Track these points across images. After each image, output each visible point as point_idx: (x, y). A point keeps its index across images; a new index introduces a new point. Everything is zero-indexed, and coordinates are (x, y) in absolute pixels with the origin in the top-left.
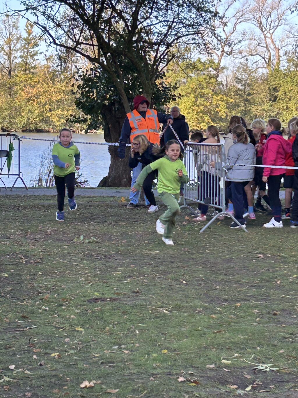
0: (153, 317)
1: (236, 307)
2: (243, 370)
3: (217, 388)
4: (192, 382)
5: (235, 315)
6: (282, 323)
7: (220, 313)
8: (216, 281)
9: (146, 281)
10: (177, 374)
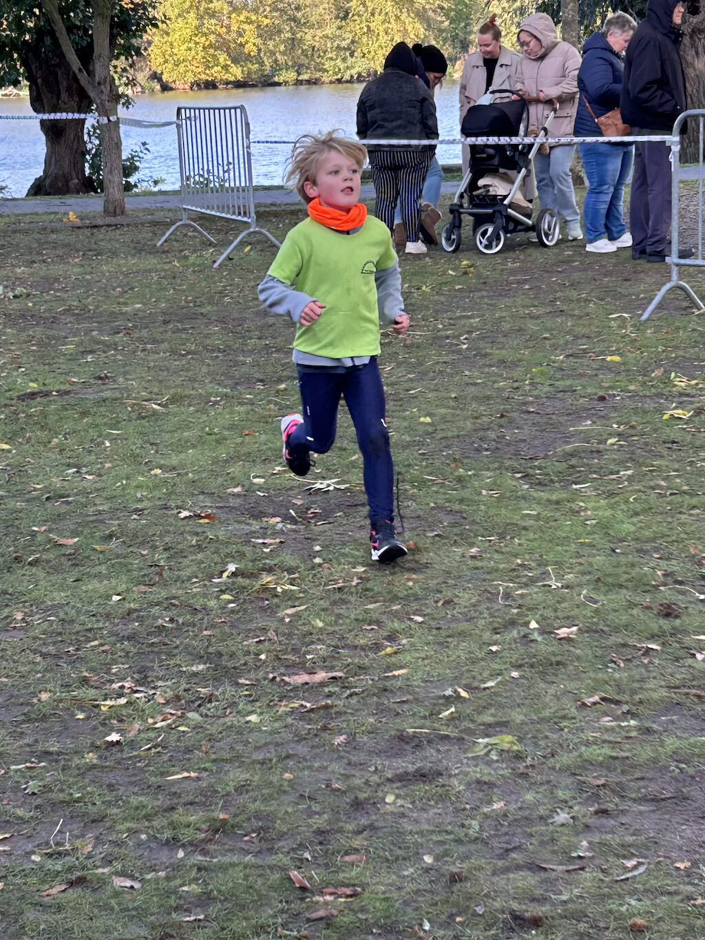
0: (134, 417)
1: (278, 391)
2: (290, 492)
3: (248, 524)
4: (203, 518)
5: (276, 404)
7: (251, 403)
8: (243, 351)
9: (119, 357)
10: (178, 507)
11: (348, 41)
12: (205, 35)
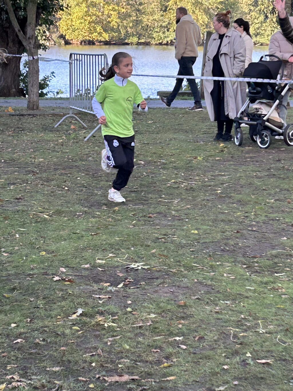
0: (34, 222)
1: (114, 211)
2: (116, 269)
3: (91, 286)
4: (67, 281)
5: (113, 218)
6: (157, 225)
7: (99, 217)
8: (97, 187)
9: (28, 187)
10: (53, 274)
11: (167, 23)
12: (90, 16)
